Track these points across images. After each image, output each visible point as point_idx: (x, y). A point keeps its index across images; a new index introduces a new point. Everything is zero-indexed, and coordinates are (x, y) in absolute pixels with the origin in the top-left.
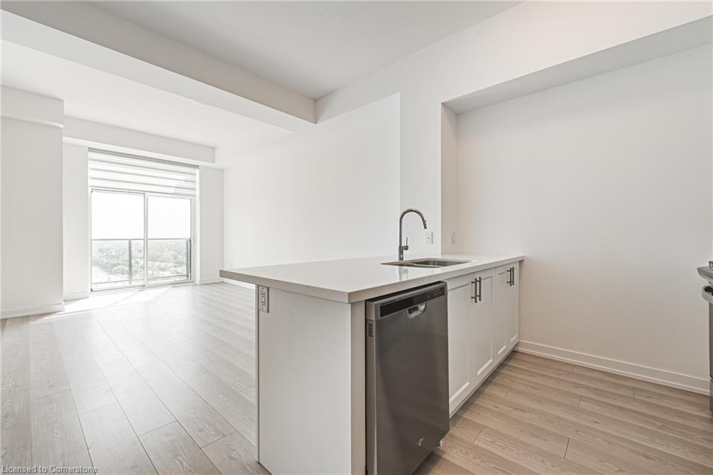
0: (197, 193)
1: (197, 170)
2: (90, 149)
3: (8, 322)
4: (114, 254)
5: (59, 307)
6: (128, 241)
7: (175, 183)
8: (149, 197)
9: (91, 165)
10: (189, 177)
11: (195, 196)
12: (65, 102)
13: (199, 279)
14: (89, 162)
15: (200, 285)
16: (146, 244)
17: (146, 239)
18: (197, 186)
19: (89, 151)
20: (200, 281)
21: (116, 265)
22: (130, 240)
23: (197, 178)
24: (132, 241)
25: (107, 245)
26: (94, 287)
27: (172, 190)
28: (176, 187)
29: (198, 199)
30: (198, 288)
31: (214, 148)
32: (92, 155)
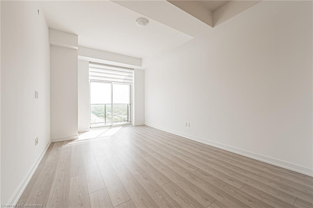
0: (133, 82)
1: (133, 71)
2: (90, 62)
3: (55, 145)
4: (99, 109)
5: (76, 137)
6: (104, 105)
7: (123, 77)
8: (113, 84)
9: (90, 69)
10: (130, 75)
11: (132, 83)
12: (79, 37)
13: (134, 123)
14: (89, 68)
15: (135, 126)
16: (112, 107)
17: (112, 104)
18: (133, 79)
19: (89, 63)
20: (135, 124)
21: (100, 114)
22: (105, 105)
23: (133, 75)
24: (106, 105)
25: (97, 106)
26: (92, 126)
27: (122, 81)
28: (124, 79)
29: (133, 85)
30: (134, 127)
31: (141, 59)
32: (90, 65)
